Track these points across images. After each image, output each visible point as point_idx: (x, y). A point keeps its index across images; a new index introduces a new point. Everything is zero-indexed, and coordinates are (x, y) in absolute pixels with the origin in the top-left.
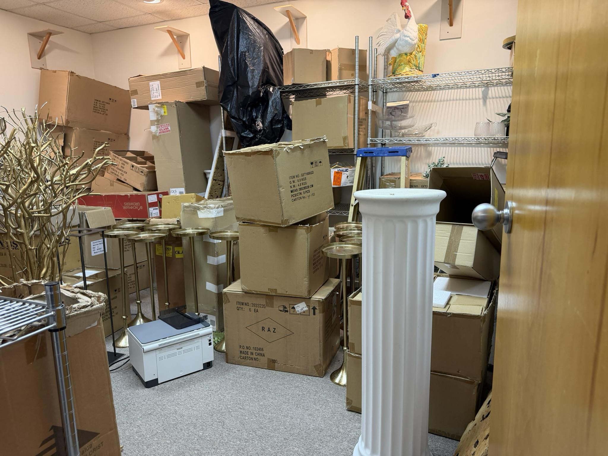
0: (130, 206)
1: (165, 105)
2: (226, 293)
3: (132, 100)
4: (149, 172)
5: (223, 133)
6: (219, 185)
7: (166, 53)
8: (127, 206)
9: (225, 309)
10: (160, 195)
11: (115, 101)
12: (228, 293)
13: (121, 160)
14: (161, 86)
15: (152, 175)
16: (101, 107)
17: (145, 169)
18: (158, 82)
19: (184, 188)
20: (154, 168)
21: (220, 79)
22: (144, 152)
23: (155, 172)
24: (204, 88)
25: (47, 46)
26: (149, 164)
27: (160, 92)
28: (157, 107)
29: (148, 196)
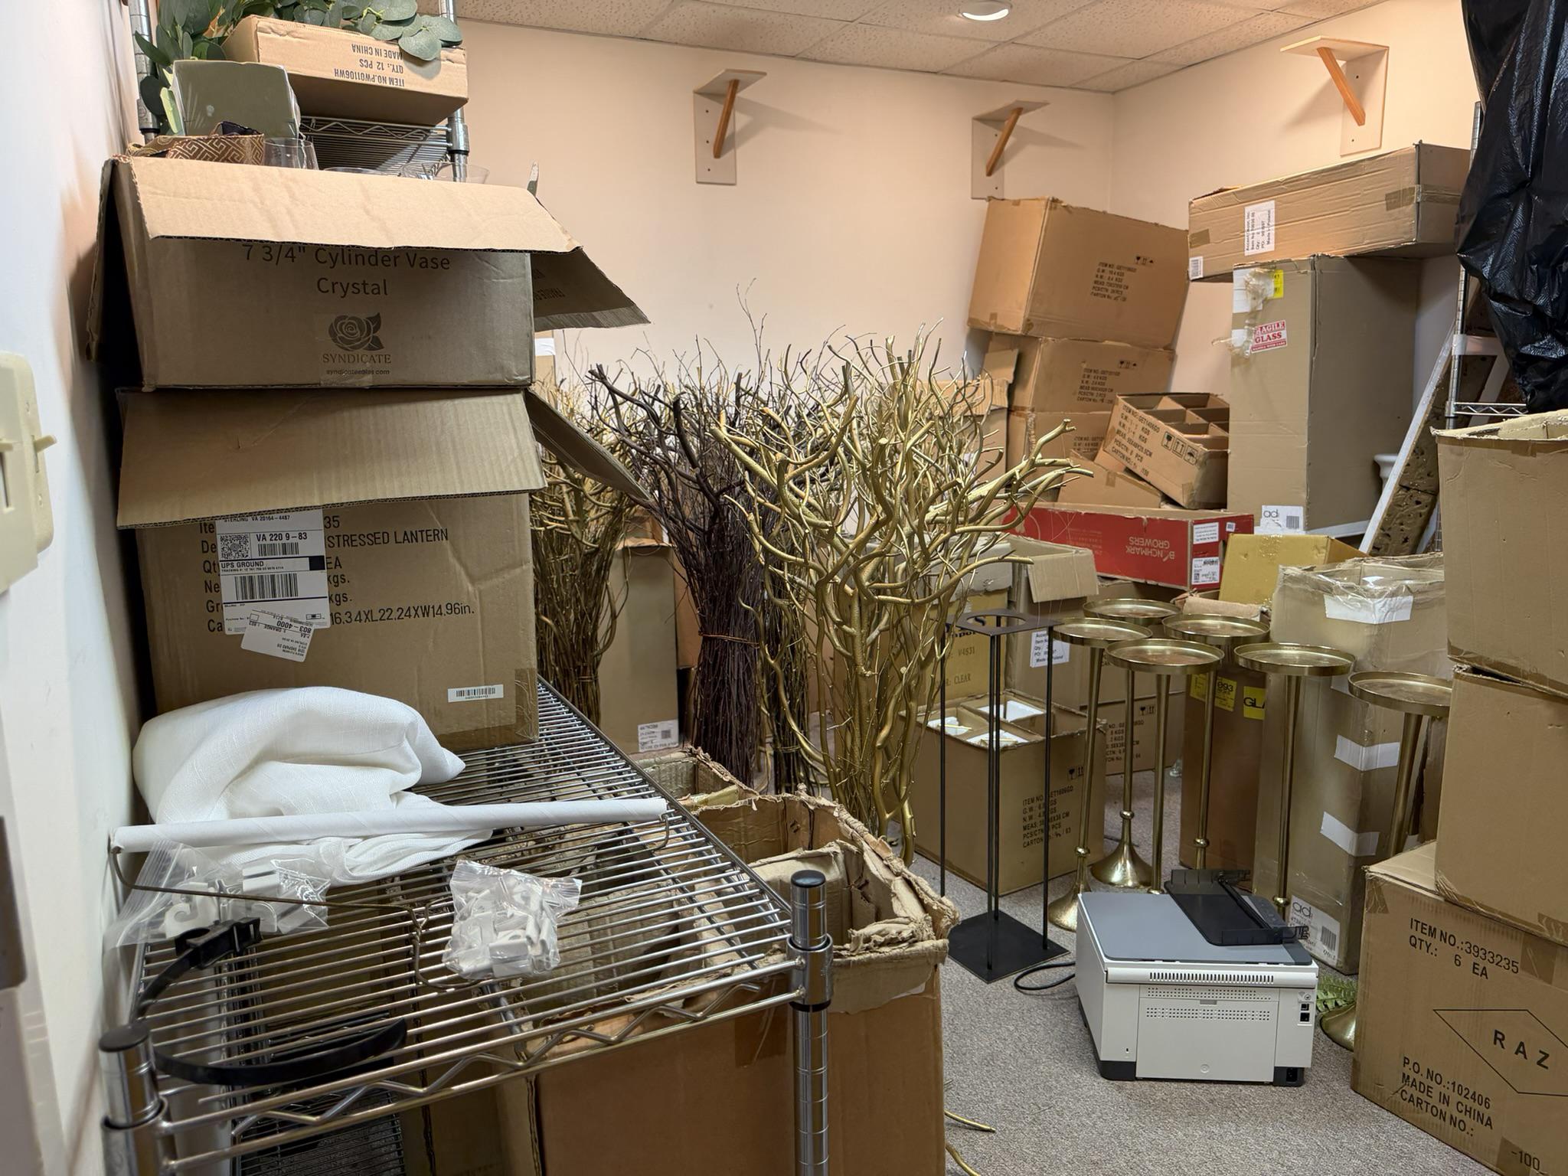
0: (1144, 548)
1: (1281, 269)
2: (1376, 878)
3: (1191, 259)
4: (1211, 456)
5: (1457, 344)
6: (1418, 503)
7: (1310, 114)
8: (1137, 546)
9: (1368, 929)
10: (1228, 523)
11: (1151, 262)
12: (1386, 882)
13: (1141, 419)
14: (1276, 217)
15: (1217, 464)
16: (1114, 281)
17: (1200, 447)
18: (1270, 205)
19: (1302, 508)
20: (1225, 442)
21: (1469, 180)
22: (1208, 395)
23: (1226, 456)
24: (1411, 208)
25: (1011, 140)
26: (1215, 431)
27: (1273, 232)
28: (1257, 275)
29: (1195, 526)
